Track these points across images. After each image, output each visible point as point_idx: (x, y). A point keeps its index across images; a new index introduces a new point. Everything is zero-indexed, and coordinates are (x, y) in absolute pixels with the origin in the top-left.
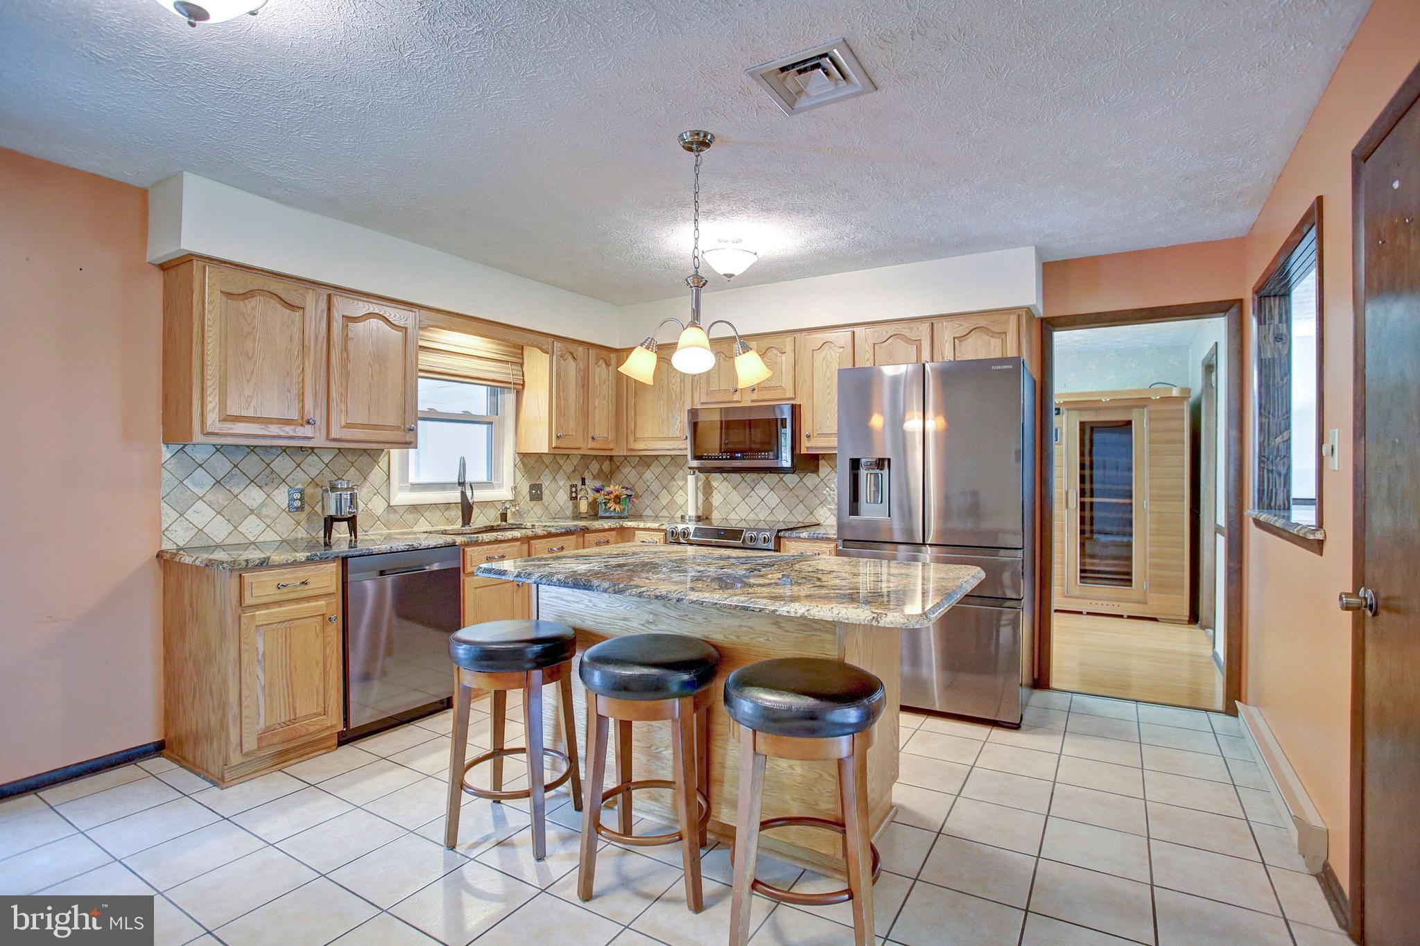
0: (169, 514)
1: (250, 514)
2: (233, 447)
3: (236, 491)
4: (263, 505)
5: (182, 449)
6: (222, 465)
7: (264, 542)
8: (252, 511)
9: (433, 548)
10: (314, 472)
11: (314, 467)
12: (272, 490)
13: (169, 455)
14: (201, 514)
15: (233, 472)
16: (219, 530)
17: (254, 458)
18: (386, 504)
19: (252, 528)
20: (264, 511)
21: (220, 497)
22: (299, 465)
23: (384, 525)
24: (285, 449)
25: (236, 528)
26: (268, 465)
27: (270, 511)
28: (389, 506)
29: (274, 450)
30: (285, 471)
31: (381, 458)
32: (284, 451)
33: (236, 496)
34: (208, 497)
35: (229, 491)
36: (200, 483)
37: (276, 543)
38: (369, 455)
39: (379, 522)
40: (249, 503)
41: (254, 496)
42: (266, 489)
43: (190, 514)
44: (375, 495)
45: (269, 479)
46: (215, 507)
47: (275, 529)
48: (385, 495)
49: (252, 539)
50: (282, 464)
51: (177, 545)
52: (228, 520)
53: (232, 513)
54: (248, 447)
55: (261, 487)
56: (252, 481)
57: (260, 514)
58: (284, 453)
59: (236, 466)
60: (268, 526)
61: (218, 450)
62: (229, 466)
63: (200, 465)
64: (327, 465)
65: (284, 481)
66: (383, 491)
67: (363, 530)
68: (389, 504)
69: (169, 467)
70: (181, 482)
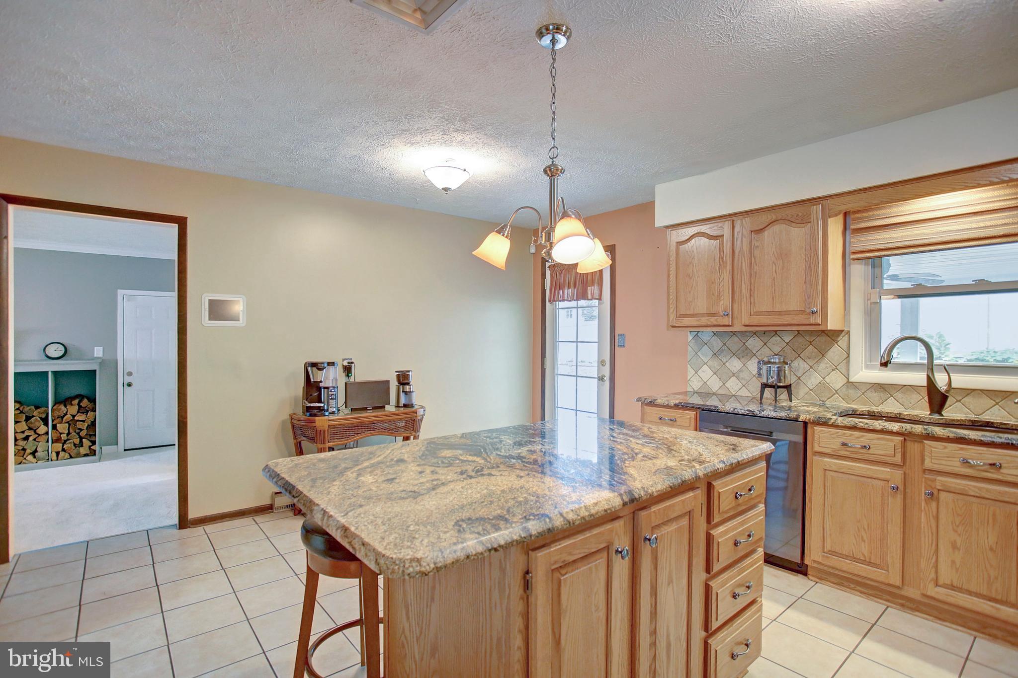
0: (691, 372)
1: (733, 376)
2: (722, 333)
3: (724, 361)
4: (740, 371)
5: (697, 334)
6: (717, 343)
7: (741, 396)
8: (734, 375)
9: (772, 418)
10: (777, 349)
11: (777, 345)
12: (746, 361)
13: (691, 338)
14: (706, 373)
15: (723, 348)
16: (715, 385)
17: (736, 339)
18: (845, 380)
19: (733, 385)
20: (741, 375)
21: (715, 364)
22: (765, 344)
23: (843, 399)
24: (755, 333)
25: (724, 384)
26: (744, 343)
27: (745, 375)
28: (848, 382)
29: (747, 334)
30: (755, 348)
31: (841, 337)
32: (755, 334)
33: (724, 364)
34: (710, 363)
35: (721, 360)
36: (705, 354)
37: (749, 398)
38: (827, 335)
39: (837, 395)
40: (732, 369)
41: (735, 364)
42: (743, 360)
43: (700, 372)
44: (833, 370)
45: (744, 353)
46: (713, 369)
47: (748, 388)
48: (843, 371)
49: (734, 393)
50: (754, 343)
51: (694, 390)
52: (720, 379)
53: (723, 374)
54: (731, 332)
55: (739, 358)
56: (734, 354)
57: (738, 376)
58: (755, 335)
59: (725, 344)
60: (744, 386)
61: (715, 334)
62: (721, 344)
63: (706, 344)
64: (787, 344)
65: (755, 355)
66: (842, 367)
67: (820, 400)
68: (848, 379)
69: (691, 345)
70: (696, 353)
